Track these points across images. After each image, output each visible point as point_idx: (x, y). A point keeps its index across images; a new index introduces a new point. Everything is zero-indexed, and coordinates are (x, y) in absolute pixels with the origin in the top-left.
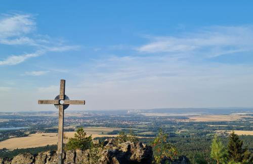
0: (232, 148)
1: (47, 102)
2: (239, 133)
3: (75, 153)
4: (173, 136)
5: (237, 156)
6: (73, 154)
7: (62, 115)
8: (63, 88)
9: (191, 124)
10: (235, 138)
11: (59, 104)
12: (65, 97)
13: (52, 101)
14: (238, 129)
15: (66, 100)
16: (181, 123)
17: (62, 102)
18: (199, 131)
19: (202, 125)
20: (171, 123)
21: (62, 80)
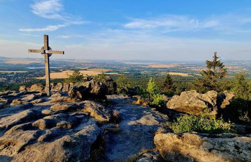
0: (166, 82)
1: (35, 51)
2: (170, 73)
3: (69, 85)
4: (139, 74)
5: (168, 86)
6: (68, 86)
7: (47, 60)
8: (46, 41)
9: (149, 69)
10: (169, 77)
11: (45, 53)
12: (49, 48)
13: (39, 50)
14: (172, 72)
15: (49, 51)
16: (144, 68)
17: (47, 52)
18: (153, 73)
19: (155, 69)
20: (139, 68)
21: (45, 35)
